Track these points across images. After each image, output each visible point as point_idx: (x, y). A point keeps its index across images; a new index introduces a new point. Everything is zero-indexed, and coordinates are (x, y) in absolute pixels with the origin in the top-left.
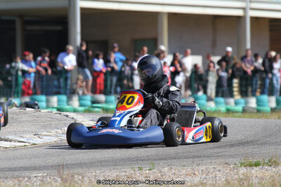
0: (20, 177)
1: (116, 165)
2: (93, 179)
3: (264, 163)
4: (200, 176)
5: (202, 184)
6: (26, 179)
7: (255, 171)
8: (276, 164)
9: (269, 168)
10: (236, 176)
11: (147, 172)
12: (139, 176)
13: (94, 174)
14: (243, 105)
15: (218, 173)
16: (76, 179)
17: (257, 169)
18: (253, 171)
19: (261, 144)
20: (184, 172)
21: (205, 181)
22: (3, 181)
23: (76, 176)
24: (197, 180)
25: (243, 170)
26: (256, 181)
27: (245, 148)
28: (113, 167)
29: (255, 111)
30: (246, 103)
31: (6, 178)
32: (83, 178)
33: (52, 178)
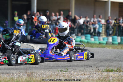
0: (9, 73)
1: (50, 69)
2: (41, 75)
3: (115, 70)
4: (87, 75)
5: (88, 79)
6: (12, 74)
7: (111, 74)
8: (120, 71)
9: (117, 73)
10: (103, 76)
11: (64, 73)
12: (61, 75)
13: (41, 73)
14: (106, 40)
15: (95, 74)
16: (34, 75)
17: (112, 73)
18: (110, 74)
19: (114, 61)
20: (80, 73)
21: (89, 78)
22: (2, 75)
23: (33, 74)
24: (85, 77)
25: (106, 73)
26: (111, 78)
27: (107, 62)
28: (49, 70)
29: (111, 43)
30: (108, 39)
31: (3, 73)
32: (36, 75)
33: (23, 74)
